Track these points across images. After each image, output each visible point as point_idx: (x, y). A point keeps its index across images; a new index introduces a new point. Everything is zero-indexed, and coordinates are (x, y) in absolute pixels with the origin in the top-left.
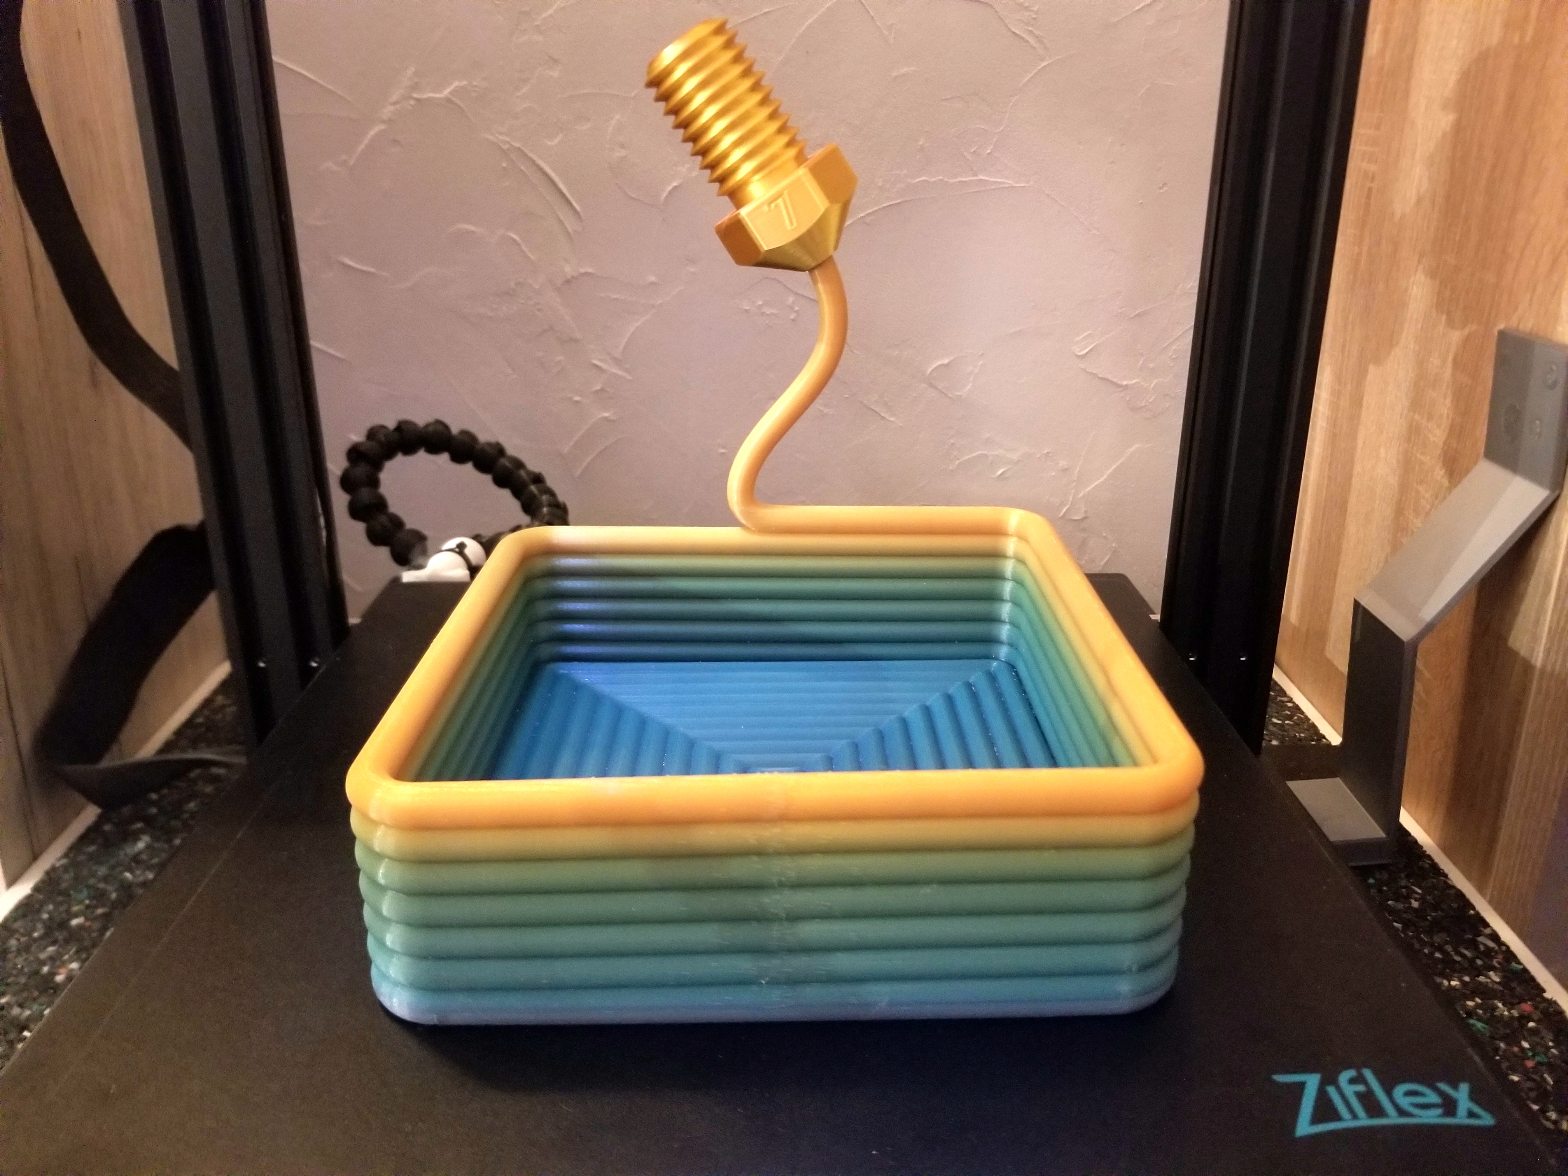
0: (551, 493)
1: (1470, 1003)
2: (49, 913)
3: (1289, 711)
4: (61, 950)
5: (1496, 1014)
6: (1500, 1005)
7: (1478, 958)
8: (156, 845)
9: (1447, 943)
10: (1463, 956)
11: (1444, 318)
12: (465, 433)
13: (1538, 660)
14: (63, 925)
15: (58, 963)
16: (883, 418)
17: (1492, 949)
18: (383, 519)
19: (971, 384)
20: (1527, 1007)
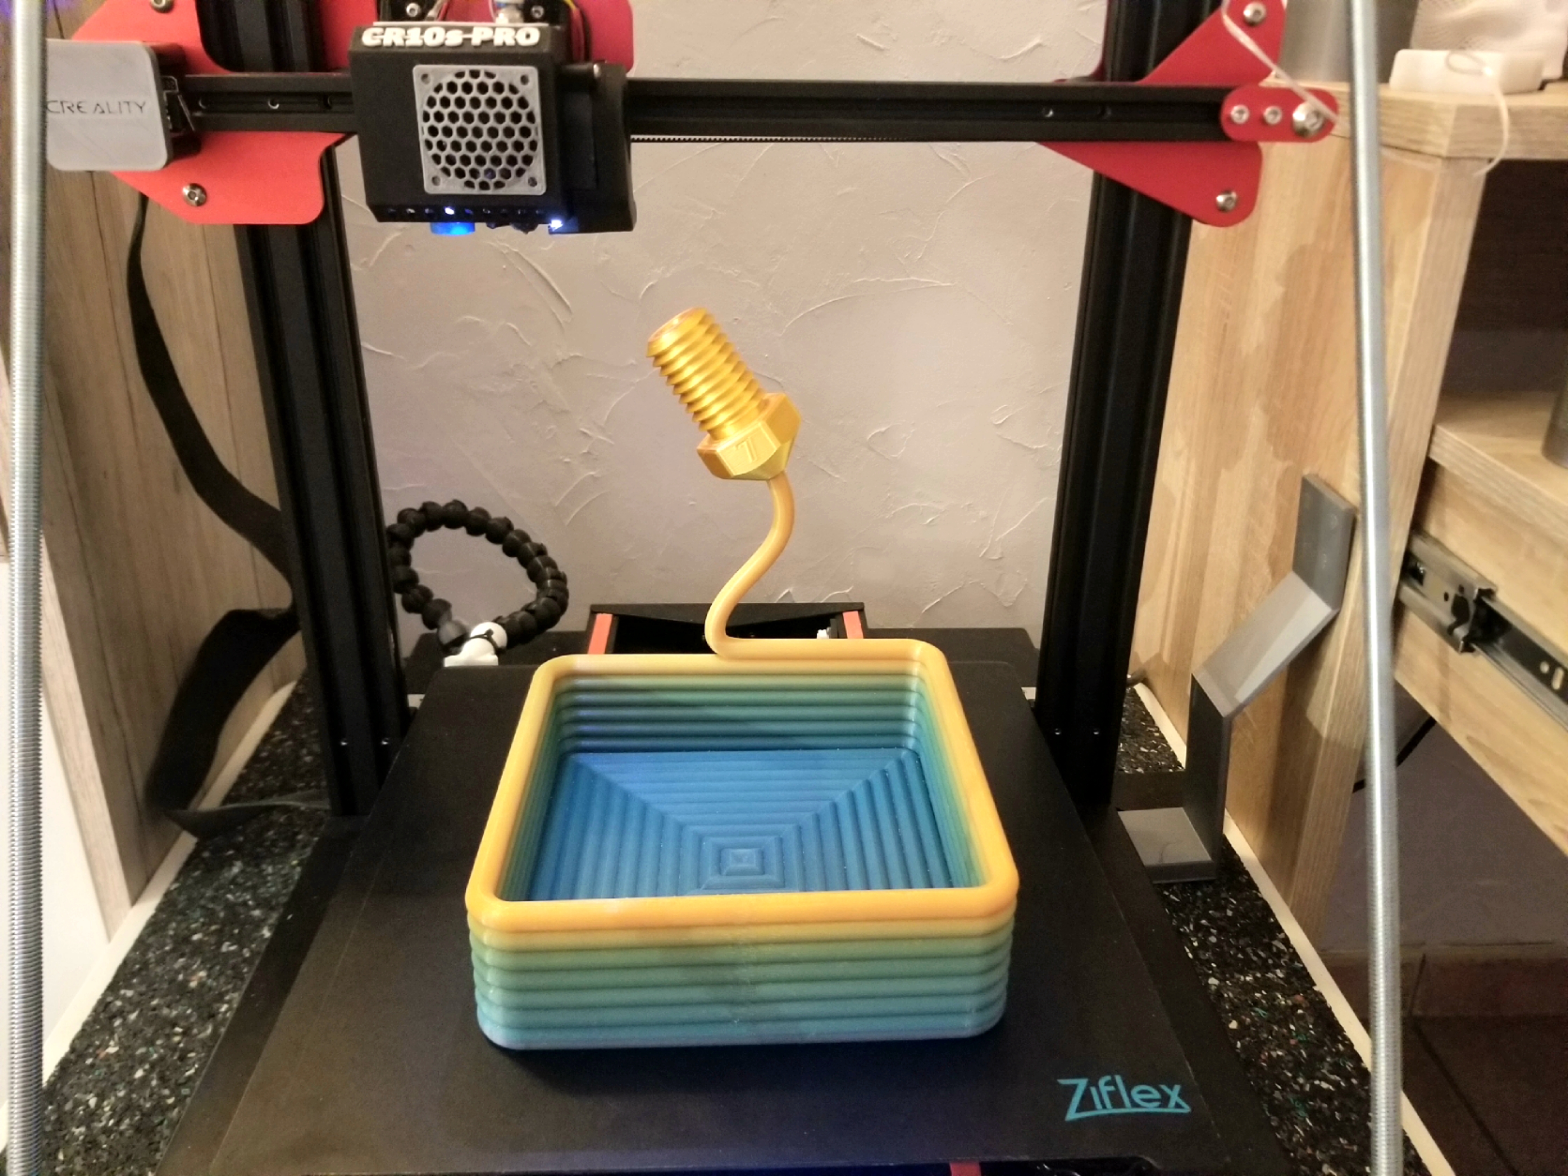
0: (552, 564)
1: (1258, 995)
2: (174, 929)
3: (1156, 740)
4: (189, 961)
5: (1276, 1003)
6: (1280, 996)
7: (1271, 958)
8: (249, 869)
9: (1249, 945)
10: (1259, 956)
11: (1272, 448)
12: (480, 511)
13: (1324, 733)
14: (186, 940)
15: (189, 971)
16: (830, 476)
17: (1283, 951)
18: (416, 592)
19: (904, 448)
20: (1299, 998)
